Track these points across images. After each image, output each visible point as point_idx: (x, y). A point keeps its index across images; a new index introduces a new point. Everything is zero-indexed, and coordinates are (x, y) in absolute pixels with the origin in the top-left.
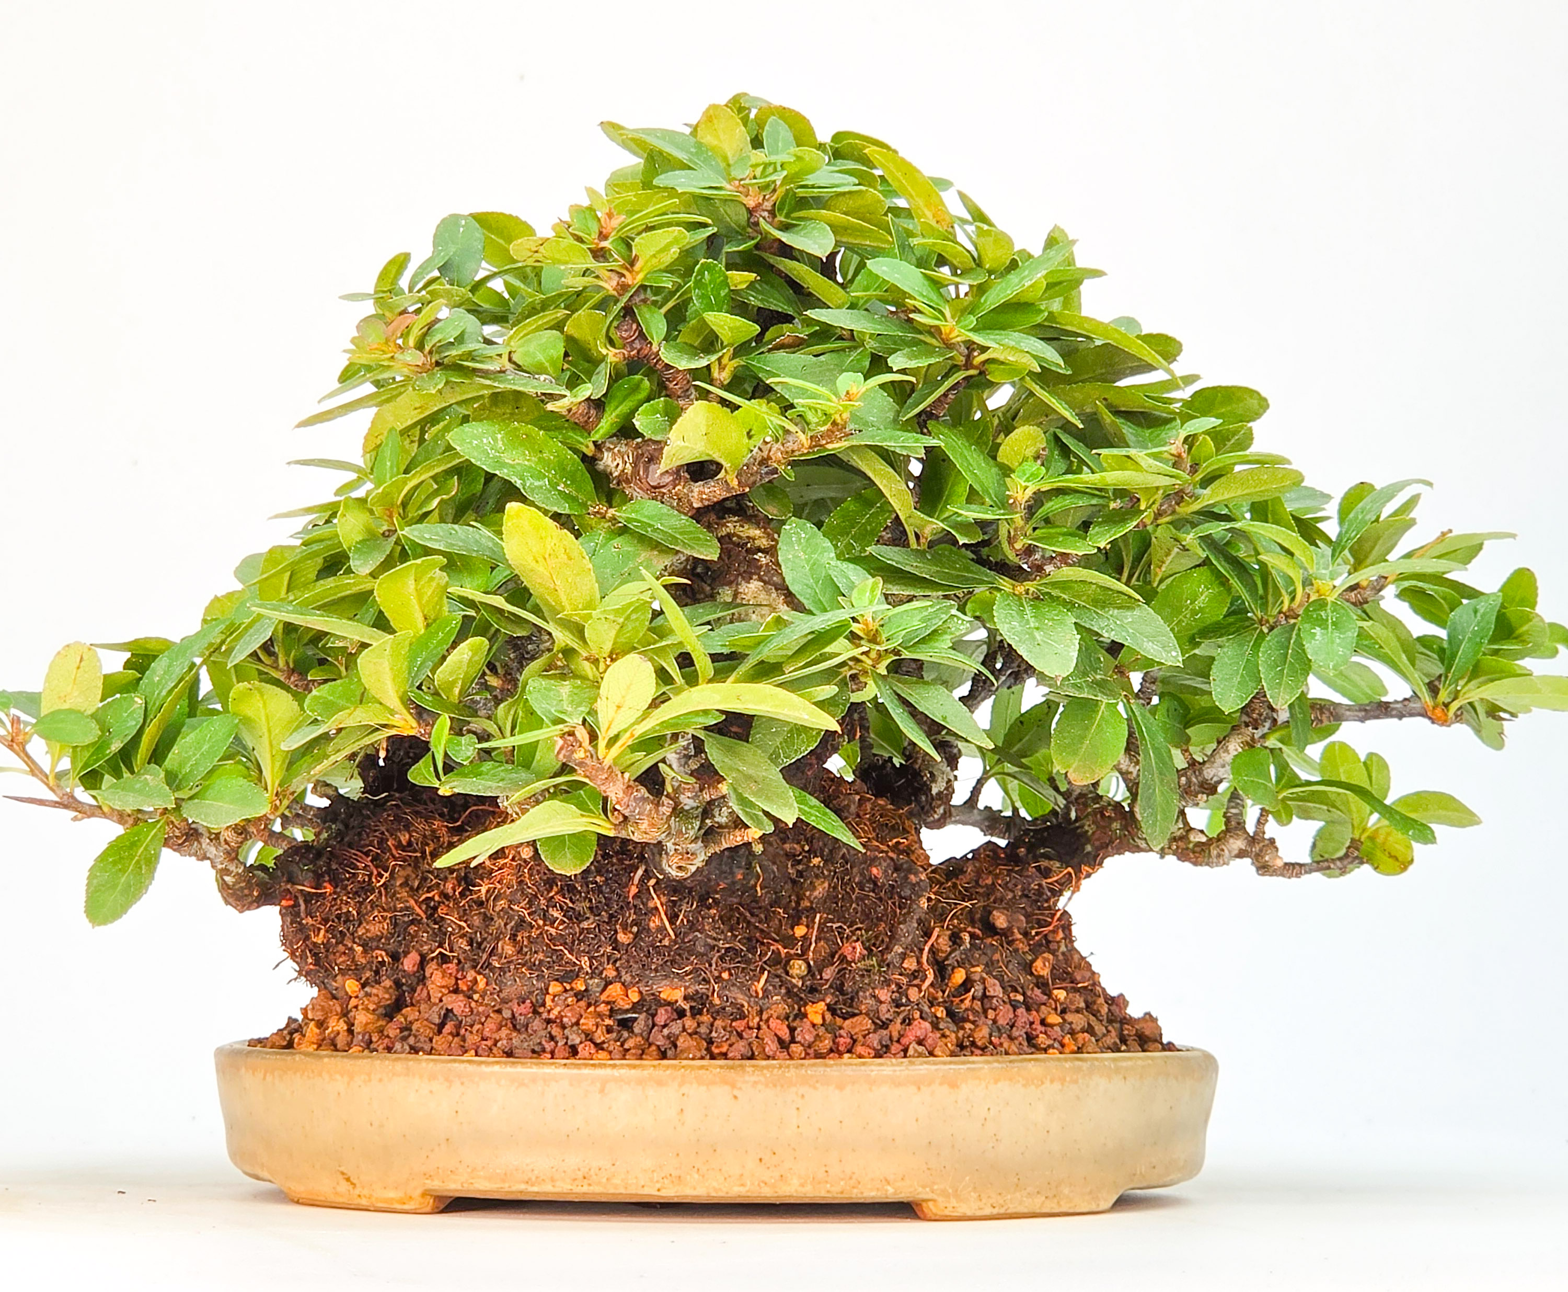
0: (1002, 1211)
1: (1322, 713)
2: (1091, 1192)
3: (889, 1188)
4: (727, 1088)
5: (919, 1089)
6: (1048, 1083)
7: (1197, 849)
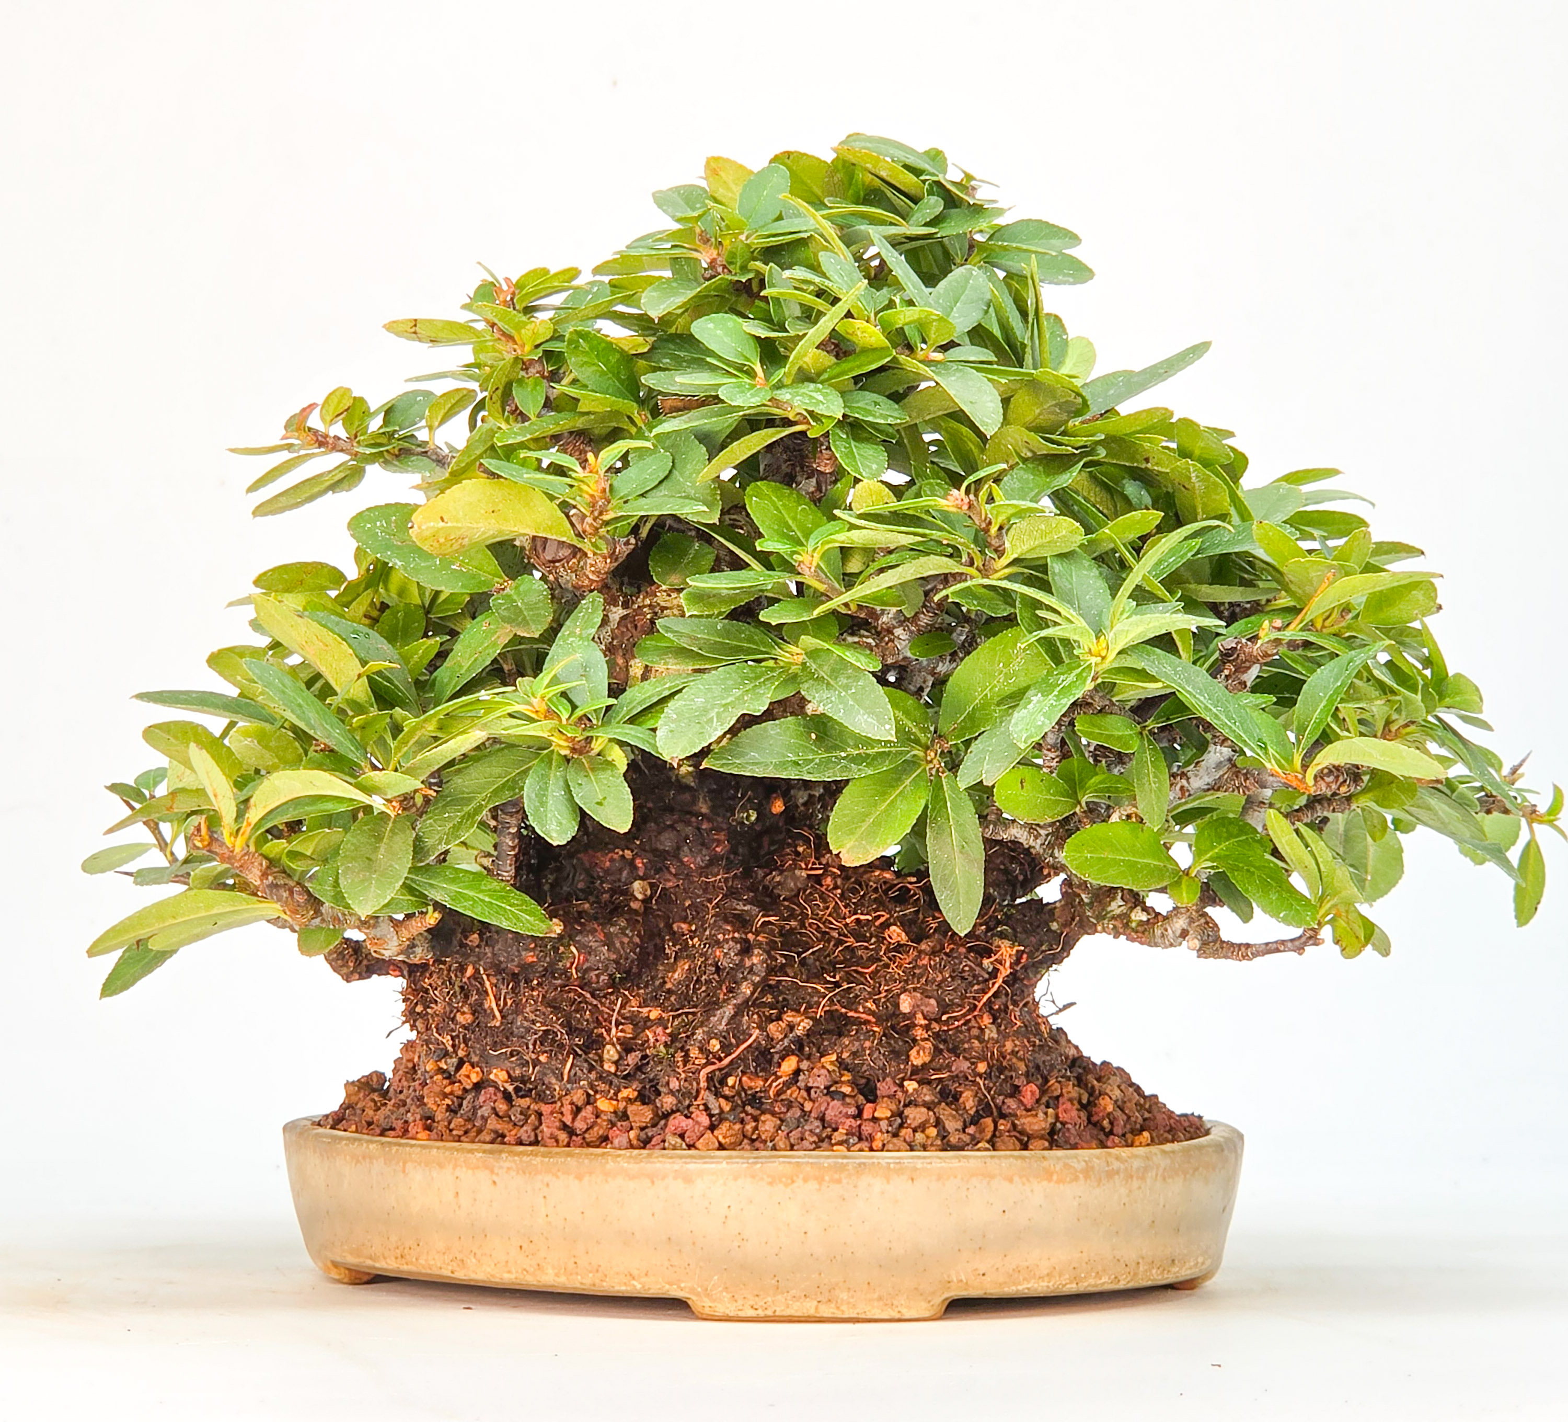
0: (769, 1313)
1: (1246, 779)
2: (880, 1298)
3: (635, 1283)
4: (487, 1172)
5: (653, 1182)
6: (799, 1182)
7: (1140, 929)
